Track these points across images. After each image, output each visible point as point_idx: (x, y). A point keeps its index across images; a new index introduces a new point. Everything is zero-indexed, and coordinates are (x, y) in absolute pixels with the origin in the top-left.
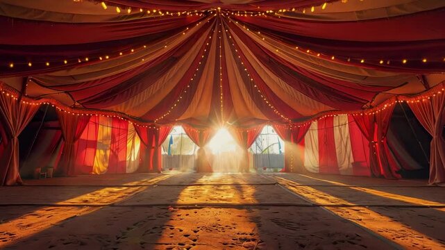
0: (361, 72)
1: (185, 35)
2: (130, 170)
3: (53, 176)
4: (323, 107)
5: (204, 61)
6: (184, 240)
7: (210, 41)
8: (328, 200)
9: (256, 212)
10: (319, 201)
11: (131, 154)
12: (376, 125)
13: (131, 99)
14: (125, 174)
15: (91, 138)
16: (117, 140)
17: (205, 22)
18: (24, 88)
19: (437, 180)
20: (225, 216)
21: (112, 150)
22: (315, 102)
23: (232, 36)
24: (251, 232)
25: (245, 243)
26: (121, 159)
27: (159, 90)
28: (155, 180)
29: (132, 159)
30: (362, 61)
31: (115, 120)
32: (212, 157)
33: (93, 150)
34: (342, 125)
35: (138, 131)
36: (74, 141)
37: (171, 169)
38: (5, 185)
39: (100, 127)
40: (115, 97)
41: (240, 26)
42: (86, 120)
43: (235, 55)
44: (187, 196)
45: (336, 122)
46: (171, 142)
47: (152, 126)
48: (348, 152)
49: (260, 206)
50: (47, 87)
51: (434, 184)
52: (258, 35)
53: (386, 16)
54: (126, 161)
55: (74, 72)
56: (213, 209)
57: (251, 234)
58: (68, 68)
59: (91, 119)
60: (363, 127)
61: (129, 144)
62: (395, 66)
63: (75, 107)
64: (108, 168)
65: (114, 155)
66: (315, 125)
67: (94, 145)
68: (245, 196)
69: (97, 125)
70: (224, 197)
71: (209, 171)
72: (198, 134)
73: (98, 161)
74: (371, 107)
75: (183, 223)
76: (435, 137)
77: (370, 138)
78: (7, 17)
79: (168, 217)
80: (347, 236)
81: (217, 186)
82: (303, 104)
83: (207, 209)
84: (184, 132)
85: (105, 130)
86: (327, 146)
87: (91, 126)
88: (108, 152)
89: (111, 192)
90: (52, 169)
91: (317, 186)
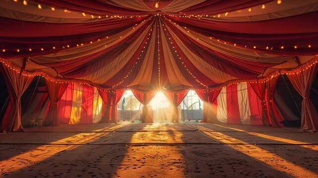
0: (254, 54)
1: (134, 29)
2: (96, 121)
3: (43, 125)
4: (230, 78)
5: (147, 46)
6: (136, 163)
7: (151, 33)
8: (230, 140)
9: (183, 148)
10: (225, 141)
11: (96, 110)
12: (266, 90)
13: (96, 72)
14: (92, 123)
15: (68, 99)
16: (86, 100)
17: (148, 20)
18: (24, 65)
19: (306, 127)
20: (162, 150)
21: (83, 107)
22: (224, 74)
23: (167, 29)
24: (179, 158)
25: (176, 164)
26: (89, 113)
27: (116, 66)
28: (113, 128)
29: (97, 114)
30: (255, 47)
31: (85, 86)
32: (153, 112)
33: (69, 107)
34: (243, 90)
35: (101, 94)
36: (57, 101)
37: (124, 121)
38: (12, 131)
39: (75, 91)
40: (85, 70)
41: (172, 23)
42: (65, 87)
43: (169, 42)
44: (136, 138)
45: (239, 88)
46: (124, 102)
47: (111, 90)
48: (247, 109)
49: (186, 144)
50: (40, 64)
51: (304, 130)
52: (185, 29)
53: (268, 19)
54: (92, 115)
55: (59, 54)
56: (154, 146)
57: (179, 160)
58: (55, 52)
59: (68, 86)
60: (257, 91)
61: (95, 103)
62: (277, 50)
63: (57, 78)
64: (80, 119)
65: (85, 110)
66: (224, 90)
67: (70, 104)
68: (176, 138)
69: (72, 89)
70: (162, 139)
71: (151, 122)
72: (143, 95)
73: (74, 115)
74: (263, 77)
75: (136, 154)
76: (304, 98)
77: (262, 98)
78: (19, 20)
79: (126, 151)
80: (238, 161)
81: (157, 132)
82: (216, 75)
83: (150, 146)
84: (133, 95)
85: (78, 93)
86: (232, 104)
87: (69, 91)
88: (80, 109)
89: (85, 136)
90: (42, 120)
91: (225, 132)
